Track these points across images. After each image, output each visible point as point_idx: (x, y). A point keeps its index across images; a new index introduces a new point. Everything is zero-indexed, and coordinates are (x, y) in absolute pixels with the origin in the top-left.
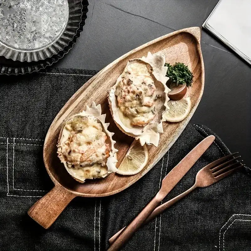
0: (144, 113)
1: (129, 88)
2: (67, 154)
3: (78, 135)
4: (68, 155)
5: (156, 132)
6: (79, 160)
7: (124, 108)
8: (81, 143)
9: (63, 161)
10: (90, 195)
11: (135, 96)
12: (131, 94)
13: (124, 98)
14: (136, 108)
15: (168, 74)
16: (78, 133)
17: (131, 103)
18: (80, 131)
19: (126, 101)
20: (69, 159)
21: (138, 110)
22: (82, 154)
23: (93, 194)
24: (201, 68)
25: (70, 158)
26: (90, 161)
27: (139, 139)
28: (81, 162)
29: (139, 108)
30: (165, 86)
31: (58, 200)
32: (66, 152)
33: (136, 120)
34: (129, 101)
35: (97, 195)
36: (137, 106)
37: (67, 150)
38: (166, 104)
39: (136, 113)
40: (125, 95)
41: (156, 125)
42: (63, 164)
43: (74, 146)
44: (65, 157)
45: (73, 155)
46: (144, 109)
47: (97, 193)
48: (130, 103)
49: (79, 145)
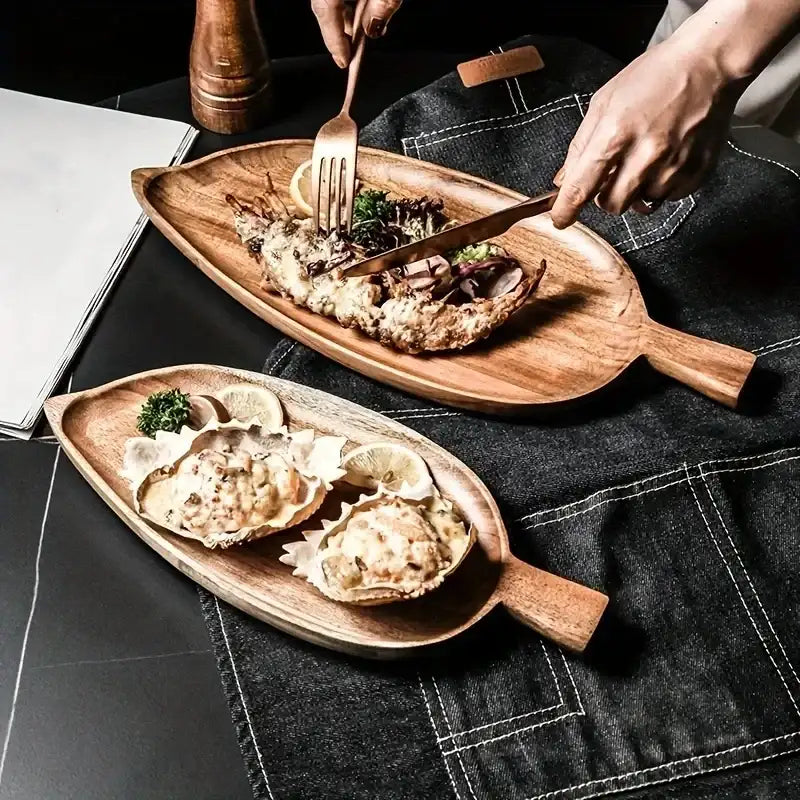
0: (266, 471)
1: (204, 501)
2: (421, 574)
3: (368, 562)
4: (421, 571)
5: (312, 447)
6: (426, 544)
7: (254, 513)
8: (385, 550)
9: (439, 579)
10: (500, 529)
11: (226, 486)
12: (222, 495)
13: (231, 510)
14: (256, 485)
15: (173, 429)
16: (364, 564)
17: (243, 493)
18: (359, 561)
19: (239, 507)
20: (431, 568)
21: (261, 482)
22: (411, 541)
23: (495, 525)
24: (140, 381)
25: (427, 566)
26: (421, 524)
27: (331, 483)
28: (430, 539)
29: (254, 479)
30: (203, 430)
31: (532, 589)
32: (416, 577)
33: (285, 486)
34: (238, 498)
35: (497, 514)
36: (250, 481)
37: (412, 579)
38: (246, 426)
39: (267, 487)
40: (224, 508)
41: (297, 445)
42: (445, 576)
43: (398, 563)
44: (429, 577)
45: (420, 558)
46: (257, 469)
47: (492, 517)
48: (243, 498)
49: (390, 553)
